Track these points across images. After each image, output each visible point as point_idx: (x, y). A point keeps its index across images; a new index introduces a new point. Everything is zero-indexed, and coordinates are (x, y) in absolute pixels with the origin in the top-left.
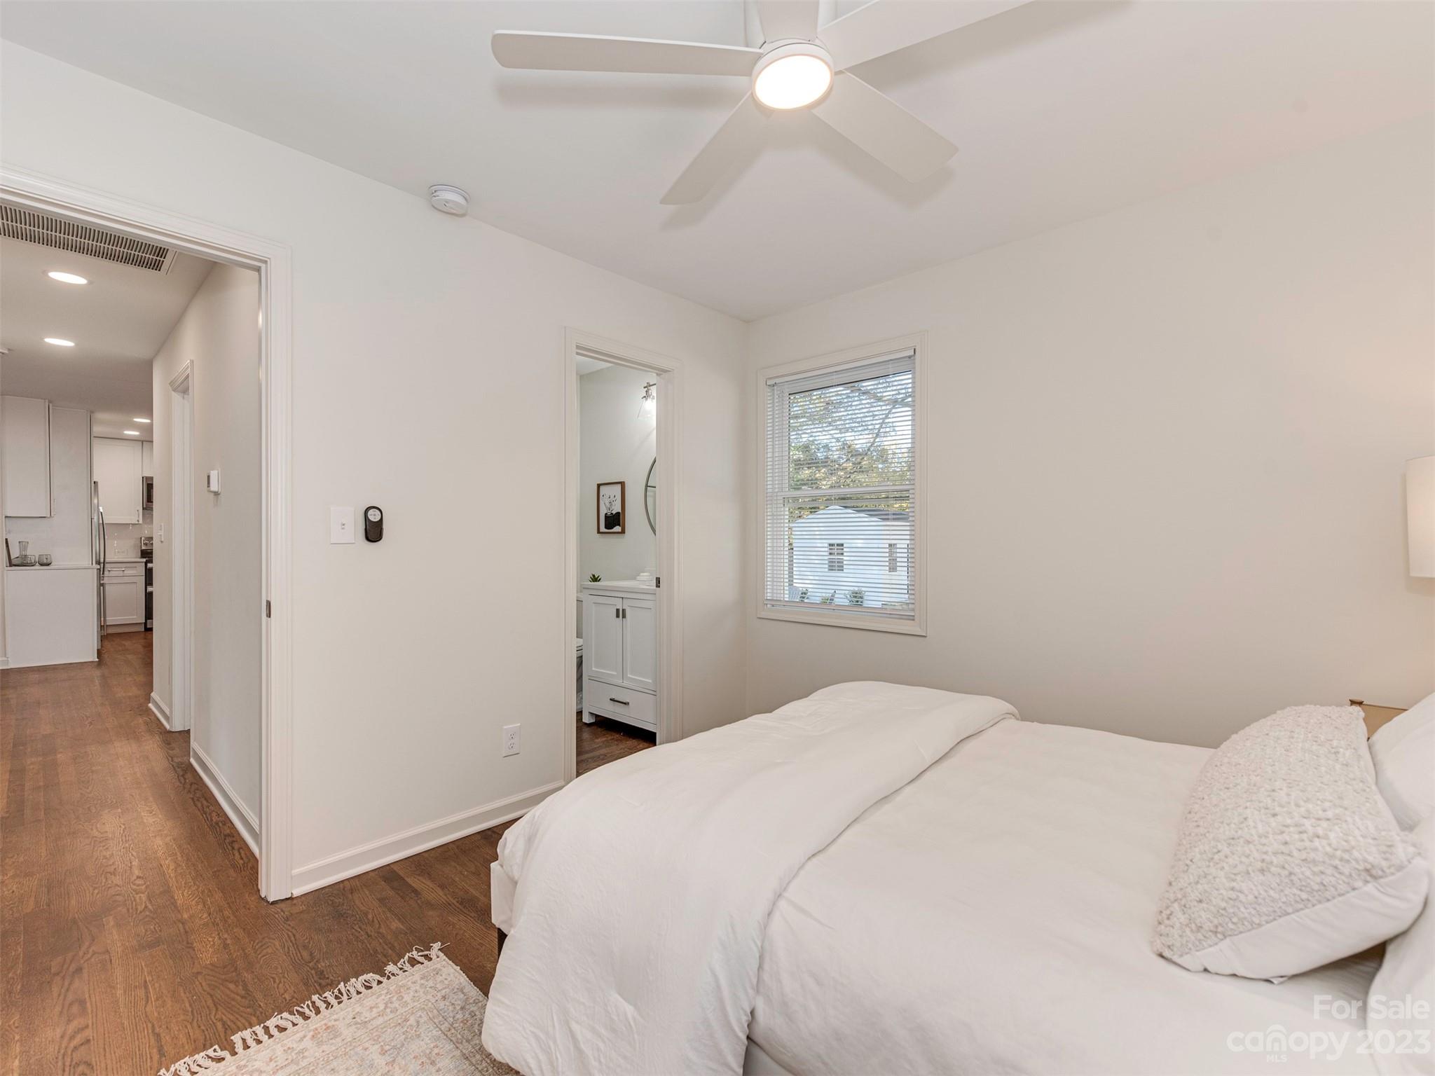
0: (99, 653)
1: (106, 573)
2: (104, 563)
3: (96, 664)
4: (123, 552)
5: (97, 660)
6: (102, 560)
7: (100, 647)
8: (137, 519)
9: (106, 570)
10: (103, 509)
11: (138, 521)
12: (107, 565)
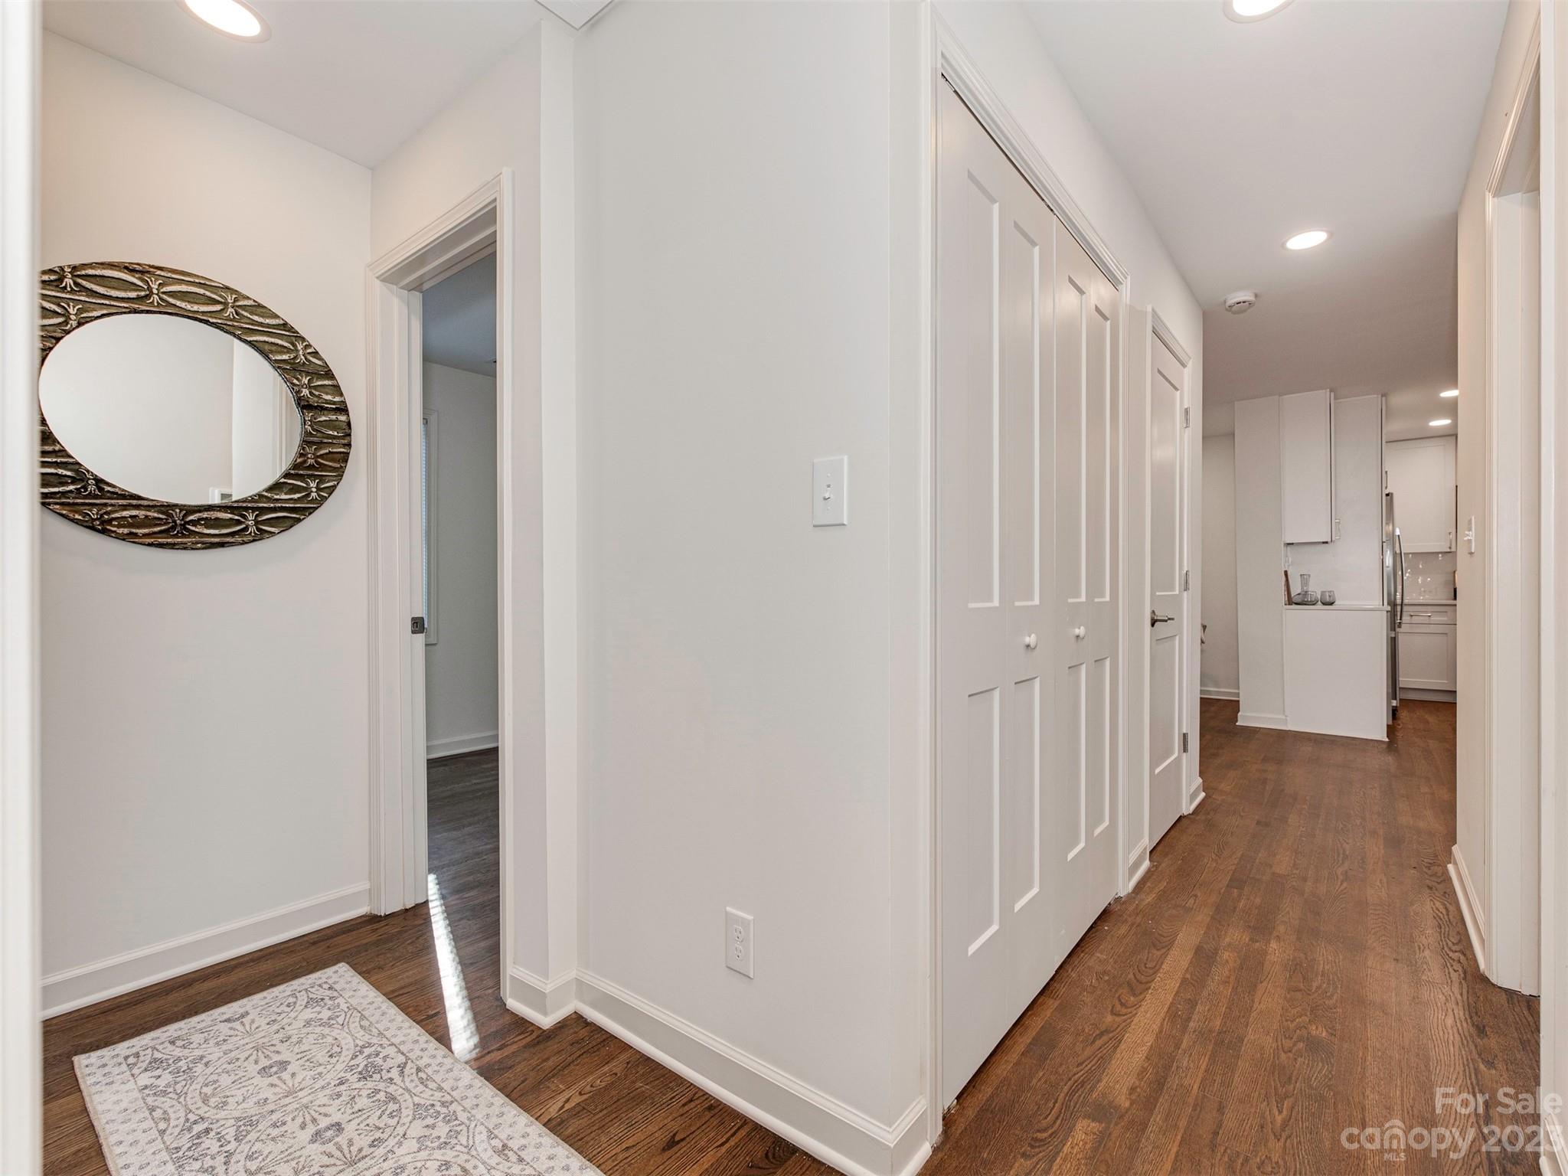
0: (1391, 730)
1: (1406, 618)
2: (1402, 605)
3: (1385, 746)
4: (1430, 592)
5: (1387, 740)
6: (1399, 601)
7: (1390, 723)
8: (1449, 545)
9: (1404, 614)
10: (1400, 532)
11: (1450, 548)
12: (1405, 608)
